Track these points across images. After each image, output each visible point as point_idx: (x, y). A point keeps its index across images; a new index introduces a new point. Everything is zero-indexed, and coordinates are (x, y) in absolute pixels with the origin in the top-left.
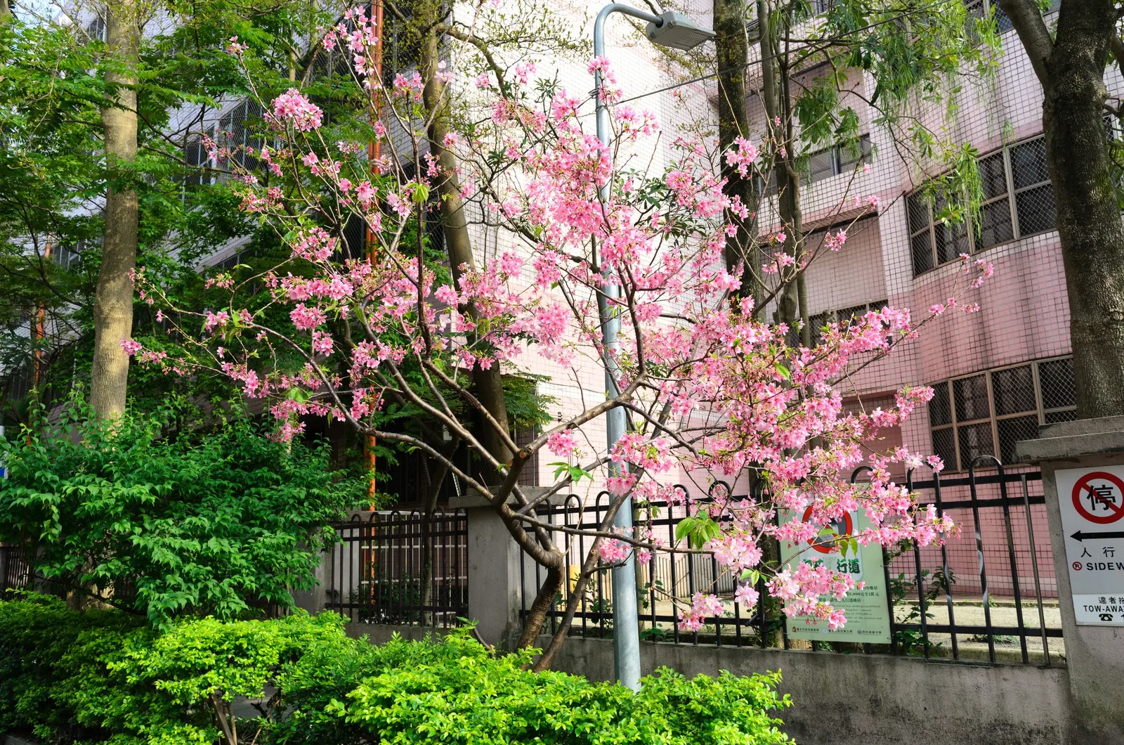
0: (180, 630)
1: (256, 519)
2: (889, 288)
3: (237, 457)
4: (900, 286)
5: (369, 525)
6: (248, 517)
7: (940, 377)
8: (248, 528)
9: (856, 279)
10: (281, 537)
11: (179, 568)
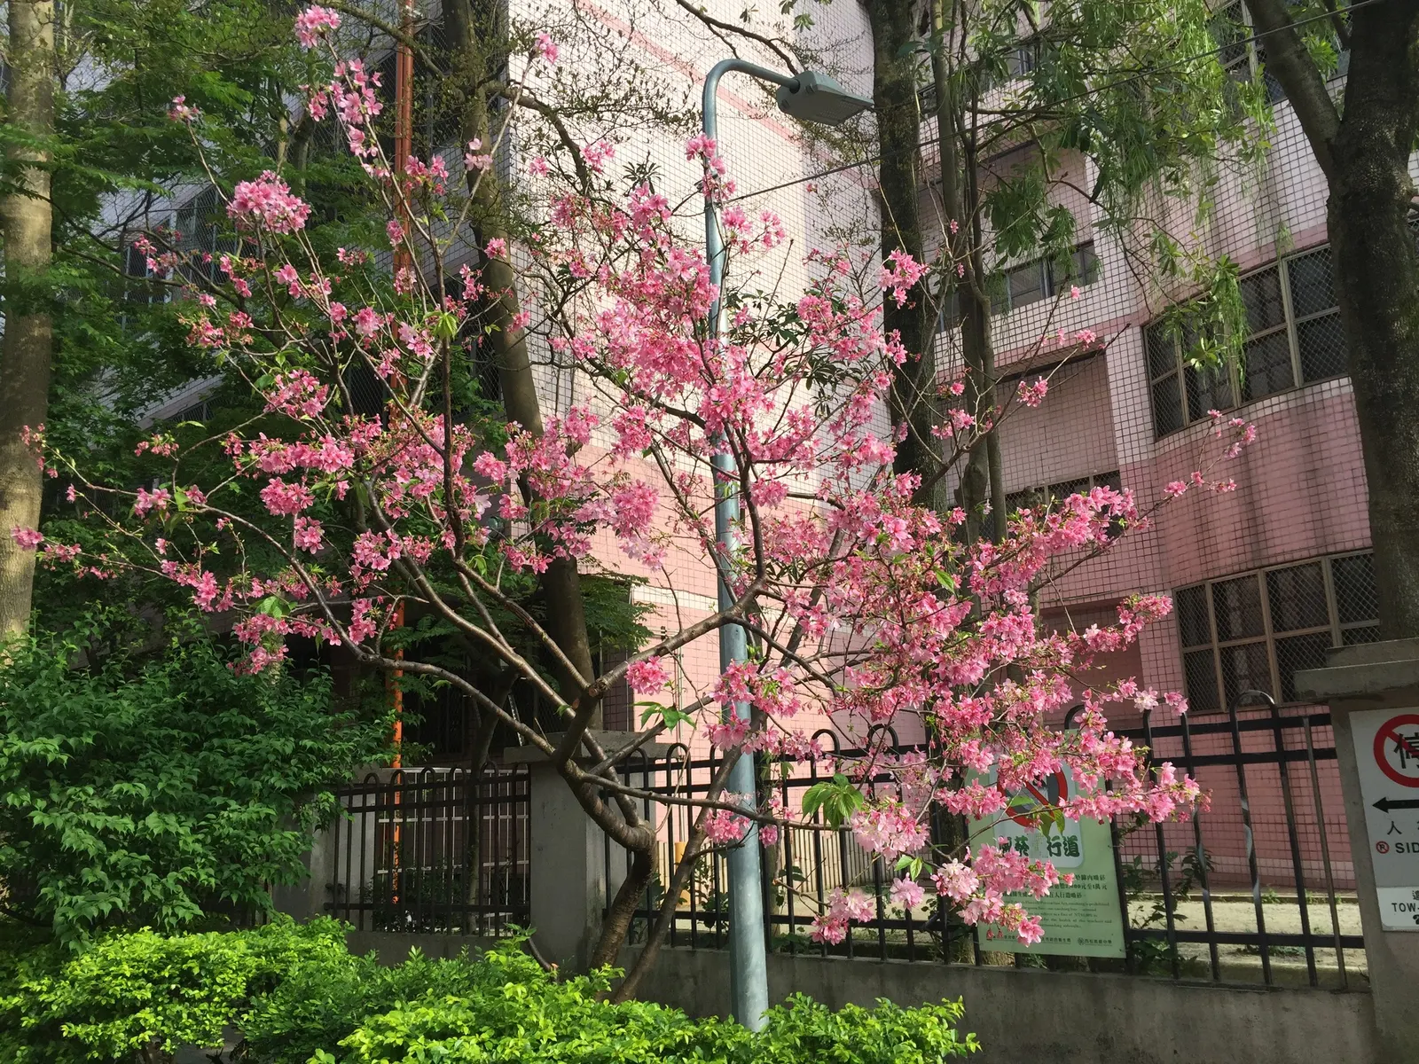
0: (101, 949)
1: (219, 783)
2: (1121, 455)
3: (193, 695)
4: (1136, 451)
5: (391, 789)
6: (207, 783)
7: (1194, 579)
8: (205, 797)
9: (1075, 441)
10: (255, 810)
11: (102, 857)
